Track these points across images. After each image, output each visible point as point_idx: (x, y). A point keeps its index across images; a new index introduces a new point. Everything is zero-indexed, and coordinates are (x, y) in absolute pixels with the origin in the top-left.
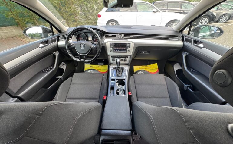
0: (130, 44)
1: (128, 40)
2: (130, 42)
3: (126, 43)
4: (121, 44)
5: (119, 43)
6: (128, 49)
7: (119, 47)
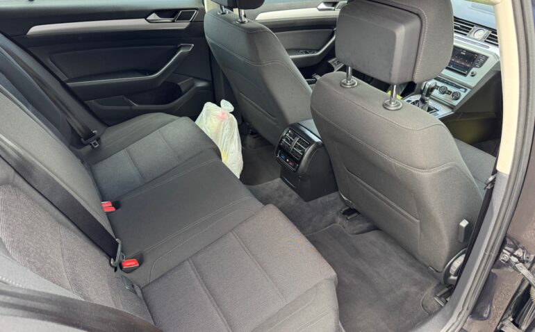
0: (487, 58)
1: (488, 47)
2: (491, 53)
3: (478, 54)
4: (468, 51)
5: (463, 49)
6: (474, 70)
7: (458, 59)
